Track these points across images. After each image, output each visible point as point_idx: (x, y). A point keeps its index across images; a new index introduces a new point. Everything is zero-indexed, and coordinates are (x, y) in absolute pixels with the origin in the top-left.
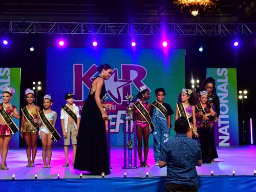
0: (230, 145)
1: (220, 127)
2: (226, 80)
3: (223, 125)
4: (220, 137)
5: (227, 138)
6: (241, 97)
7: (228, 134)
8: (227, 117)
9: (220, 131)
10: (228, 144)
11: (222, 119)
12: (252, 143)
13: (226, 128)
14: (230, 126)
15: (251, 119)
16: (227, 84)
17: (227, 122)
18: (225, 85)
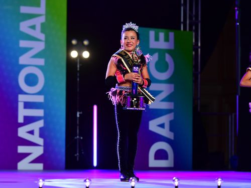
0: (45, 168)
1: (22, 125)
2: (42, 10)
3: (29, 120)
4: (21, 149)
5: (38, 151)
6: (74, 54)
7: (40, 141)
8: (40, 99)
9: (22, 132)
10: (40, 166)
11: (27, 105)
12: (95, 164)
13: (37, 126)
14: (45, 123)
15: (95, 108)
16: (42, 19)
17: (39, 113)
18: (39, 21)
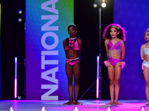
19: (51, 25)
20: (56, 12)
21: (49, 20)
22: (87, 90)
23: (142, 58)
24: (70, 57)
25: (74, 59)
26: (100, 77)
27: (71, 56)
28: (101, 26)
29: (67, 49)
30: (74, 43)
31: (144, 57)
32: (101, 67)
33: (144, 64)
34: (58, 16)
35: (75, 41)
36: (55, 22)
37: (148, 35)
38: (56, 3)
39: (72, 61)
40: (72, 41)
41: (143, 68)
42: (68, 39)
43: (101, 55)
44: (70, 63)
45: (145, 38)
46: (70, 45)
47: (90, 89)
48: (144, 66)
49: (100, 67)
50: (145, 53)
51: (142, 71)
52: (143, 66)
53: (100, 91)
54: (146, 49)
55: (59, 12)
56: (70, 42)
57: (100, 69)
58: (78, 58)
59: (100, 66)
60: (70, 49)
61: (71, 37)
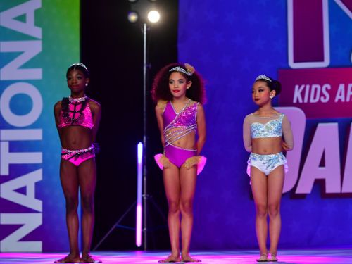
19: (25, 66)
20: (38, 32)
21: (20, 53)
22: (114, 227)
23: (248, 148)
24: (73, 145)
25: (82, 151)
26: (144, 195)
27: (74, 143)
28: (147, 68)
29: (63, 125)
30: (80, 111)
31: (251, 145)
32: (147, 169)
33: (252, 161)
34: (40, 42)
35: (84, 104)
36: (33, 58)
37: (260, 91)
38: (37, 12)
39: (77, 156)
40: (76, 104)
41: (249, 173)
42: (65, 101)
43: (147, 140)
44: (72, 160)
45: (254, 98)
46: (71, 114)
47: (119, 224)
48: (252, 167)
49: (145, 170)
50: (254, 134)
51: (248, 179)
52: (249, 168)
53: (145, 229)
54: (256, 124)
55: (43, 32)
56: (71, 107)
57: (145, 174)
58: (92, 147)
59: (145, 167)
60: (72, 125)
61: (75, 94)
